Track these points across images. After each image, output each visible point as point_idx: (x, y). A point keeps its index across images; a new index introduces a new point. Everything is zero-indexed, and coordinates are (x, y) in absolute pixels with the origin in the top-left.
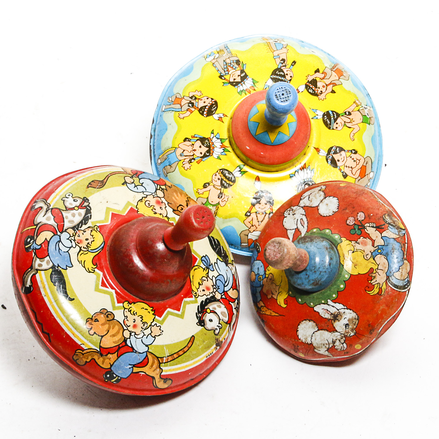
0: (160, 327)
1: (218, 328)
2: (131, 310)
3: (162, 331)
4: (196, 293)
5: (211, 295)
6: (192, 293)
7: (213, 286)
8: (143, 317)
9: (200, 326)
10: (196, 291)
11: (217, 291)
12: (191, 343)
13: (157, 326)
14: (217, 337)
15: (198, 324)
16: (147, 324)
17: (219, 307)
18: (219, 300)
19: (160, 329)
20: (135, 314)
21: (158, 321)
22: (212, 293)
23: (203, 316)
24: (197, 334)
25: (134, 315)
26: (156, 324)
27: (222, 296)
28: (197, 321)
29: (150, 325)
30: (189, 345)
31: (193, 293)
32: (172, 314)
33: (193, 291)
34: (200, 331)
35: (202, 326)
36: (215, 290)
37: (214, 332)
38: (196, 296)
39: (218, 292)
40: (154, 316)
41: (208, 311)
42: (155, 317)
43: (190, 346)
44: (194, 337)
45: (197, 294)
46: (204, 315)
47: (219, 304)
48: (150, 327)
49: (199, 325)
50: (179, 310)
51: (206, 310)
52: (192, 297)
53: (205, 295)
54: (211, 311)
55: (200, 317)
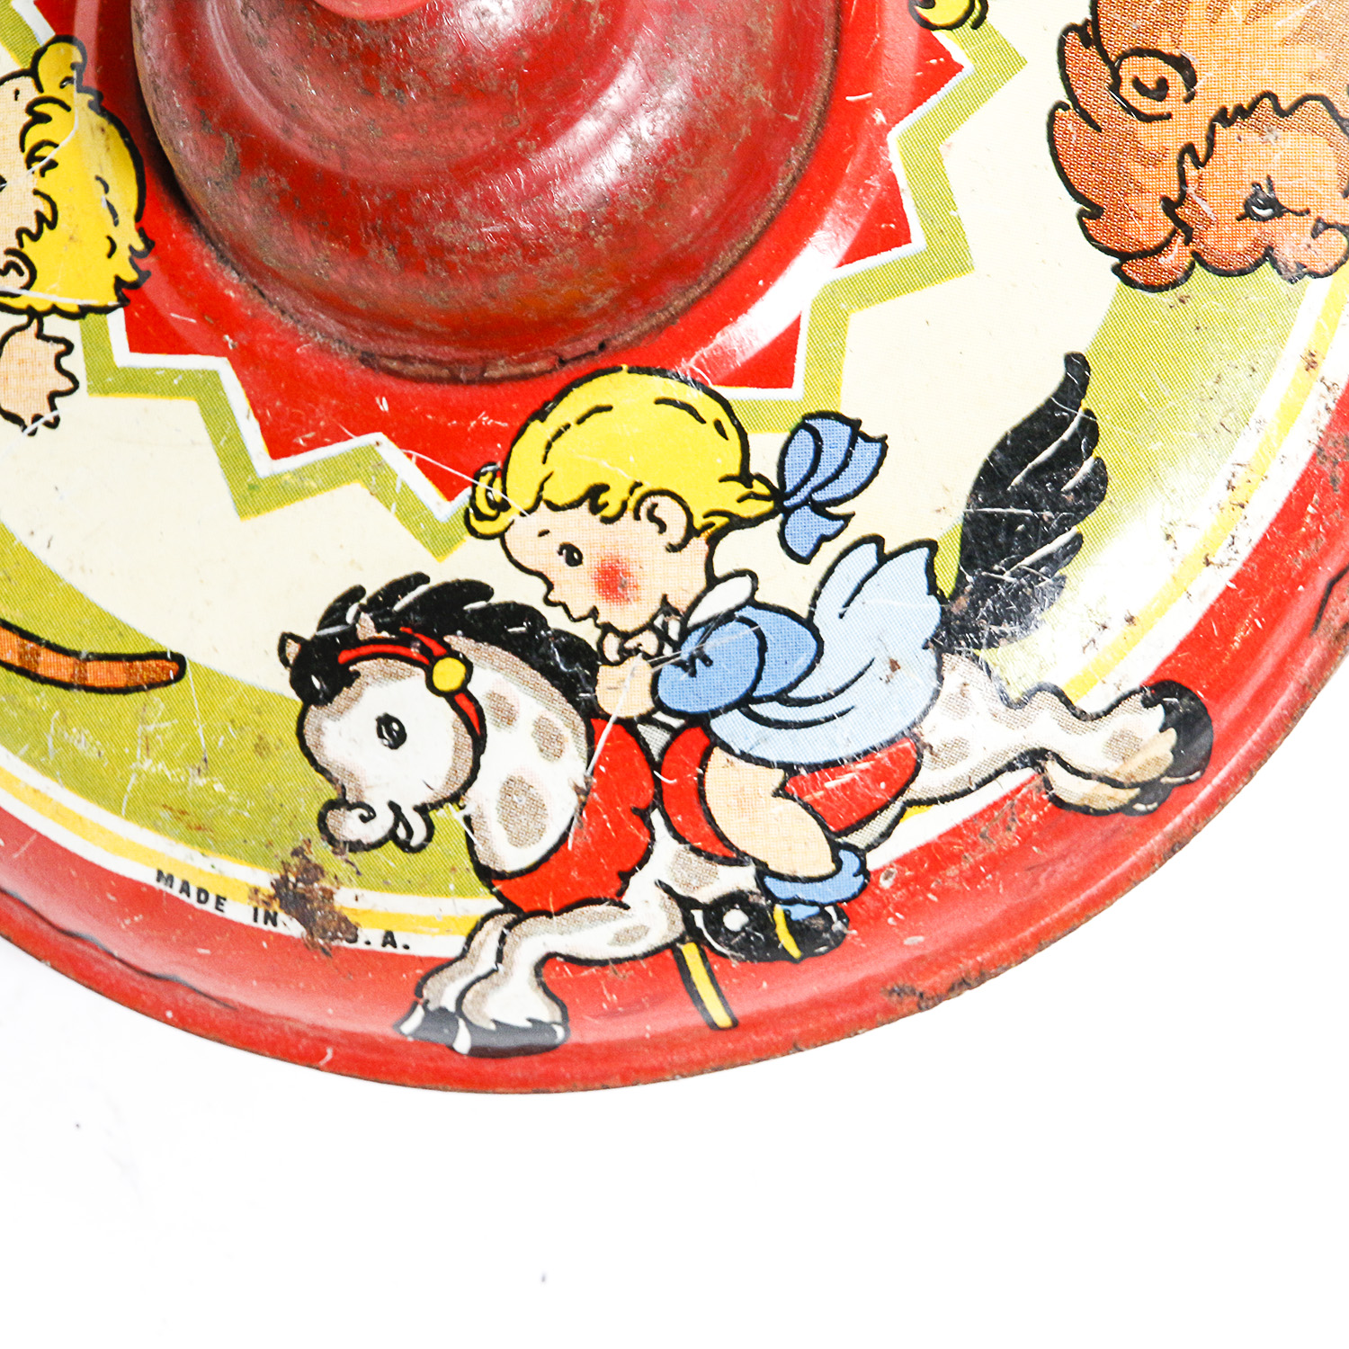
0: (66, 384)
1: (385, 820)
2: (45, 119)
3: (49, 416)
4: (503, 506)
5: (588, 633)
6: (477, 476)
7: (666, 607)
8: (52, 225)
9: (286, 673)
10: (520, 495)
11: (655, 660)
12: (117, 674)
13: (65, 362)
14: (320, 852)
15: (293, 649)
16: (28, 286)
17: (549, 744)
18: (592, 714)
19: (52, 397)
20: (37, 166)
21: (99, 347)
22: (607, 628)
23: (376, 650)
24: (216, 682)
25: (31, 159)
26: (69, 347)
27: (647, 719)
28: (308, 631)
29: (32, 313)
30: (98, 673)
31: (483, 484)
32: (216, 415)
33: (503, 473)
34: (252, 690)
35: (299, 682)
36: (649, 642)
37: (332, 805)
38: (481, 517)
39: (656, 678)
40: (112, 300)
41: (448, 673)
42: (106, 310)
43: (90, 681)
44: (180, 675)
45: (505, 518)
46: (386, 656)
47: (567, 733)
48: (23, 319)
49: (285, 661)
50: (279, 446)
51: (437, 650)
52: (450, 495)
53: (550, 586)
54: (463, 689)
55: (350, 637)
